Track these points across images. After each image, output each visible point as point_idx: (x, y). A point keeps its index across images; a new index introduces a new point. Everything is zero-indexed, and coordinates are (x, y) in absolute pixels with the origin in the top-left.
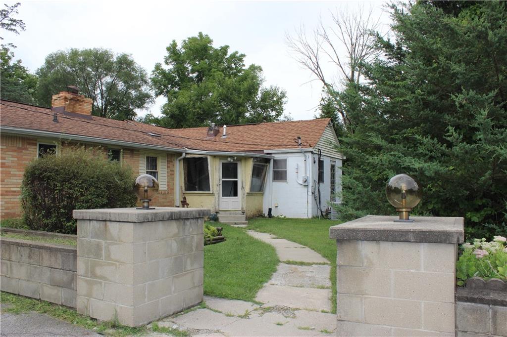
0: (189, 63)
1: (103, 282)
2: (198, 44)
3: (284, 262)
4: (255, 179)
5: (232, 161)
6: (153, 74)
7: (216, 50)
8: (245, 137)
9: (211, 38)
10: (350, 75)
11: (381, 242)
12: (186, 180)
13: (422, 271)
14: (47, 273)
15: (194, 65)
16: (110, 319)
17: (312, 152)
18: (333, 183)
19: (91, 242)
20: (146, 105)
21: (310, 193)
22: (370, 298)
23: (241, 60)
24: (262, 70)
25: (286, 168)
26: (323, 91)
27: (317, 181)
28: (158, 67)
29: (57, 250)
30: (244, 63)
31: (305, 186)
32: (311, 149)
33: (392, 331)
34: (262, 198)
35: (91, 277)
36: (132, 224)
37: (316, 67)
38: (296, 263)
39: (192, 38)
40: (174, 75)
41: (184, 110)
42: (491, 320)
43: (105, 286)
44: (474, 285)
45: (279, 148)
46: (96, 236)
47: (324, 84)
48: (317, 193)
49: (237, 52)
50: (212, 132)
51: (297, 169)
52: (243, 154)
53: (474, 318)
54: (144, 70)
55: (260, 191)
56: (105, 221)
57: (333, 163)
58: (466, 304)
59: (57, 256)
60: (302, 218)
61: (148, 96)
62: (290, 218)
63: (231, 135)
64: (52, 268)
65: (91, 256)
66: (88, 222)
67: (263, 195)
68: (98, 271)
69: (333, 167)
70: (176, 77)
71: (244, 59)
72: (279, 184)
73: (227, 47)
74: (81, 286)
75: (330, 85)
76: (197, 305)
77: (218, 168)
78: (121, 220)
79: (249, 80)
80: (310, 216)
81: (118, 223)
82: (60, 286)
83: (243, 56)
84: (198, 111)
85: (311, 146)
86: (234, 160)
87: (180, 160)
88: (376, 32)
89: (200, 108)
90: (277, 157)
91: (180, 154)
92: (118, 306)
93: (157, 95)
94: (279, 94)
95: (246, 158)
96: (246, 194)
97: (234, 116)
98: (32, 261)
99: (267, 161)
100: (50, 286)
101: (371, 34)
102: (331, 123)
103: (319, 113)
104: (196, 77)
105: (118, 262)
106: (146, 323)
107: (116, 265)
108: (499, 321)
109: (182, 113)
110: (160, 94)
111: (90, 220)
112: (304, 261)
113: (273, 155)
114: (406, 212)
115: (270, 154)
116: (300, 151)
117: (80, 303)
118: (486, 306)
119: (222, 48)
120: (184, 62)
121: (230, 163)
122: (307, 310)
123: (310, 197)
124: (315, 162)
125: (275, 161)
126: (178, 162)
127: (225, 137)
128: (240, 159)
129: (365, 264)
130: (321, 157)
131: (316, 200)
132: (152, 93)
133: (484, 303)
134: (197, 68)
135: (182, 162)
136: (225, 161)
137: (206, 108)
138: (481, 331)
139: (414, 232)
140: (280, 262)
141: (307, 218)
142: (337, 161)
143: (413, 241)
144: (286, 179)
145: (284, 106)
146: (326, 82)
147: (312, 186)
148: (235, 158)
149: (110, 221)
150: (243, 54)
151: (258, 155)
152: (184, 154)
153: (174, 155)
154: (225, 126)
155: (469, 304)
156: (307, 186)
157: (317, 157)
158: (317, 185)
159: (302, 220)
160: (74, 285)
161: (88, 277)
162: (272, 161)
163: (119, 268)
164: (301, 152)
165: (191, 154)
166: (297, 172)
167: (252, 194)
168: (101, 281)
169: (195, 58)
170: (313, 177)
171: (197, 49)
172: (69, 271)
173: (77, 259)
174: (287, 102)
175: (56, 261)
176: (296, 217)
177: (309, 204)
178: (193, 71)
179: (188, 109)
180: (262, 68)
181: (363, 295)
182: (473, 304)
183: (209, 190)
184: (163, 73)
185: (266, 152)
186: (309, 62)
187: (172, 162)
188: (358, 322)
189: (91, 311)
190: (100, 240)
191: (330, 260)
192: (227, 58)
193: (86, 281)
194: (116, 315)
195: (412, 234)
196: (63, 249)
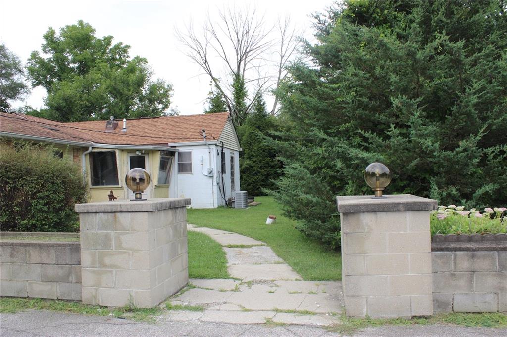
0: (68, 53)
1: (114, 271)
2: (79, 33)
3: (225, 246)
4: (161, 172)
5: (140, 154)
6: (29, 63)
7: (99, 40)
8: (146, 130)
9: (93, 27)
10: (236, 70)
11: (378, 213)
12: (92, 175)
13: (409, 232)
14: (38, 269)
15: (75, 55)
16: (124, 304)
17: (216, 145)
18: (232, 174)
19: (97, 234)
20: (20, 96)
21: (215, 184)
22: (371, 255)
23: (125, 51)
24: (147, 62)
25: (191, 160)
26: (211, 85)
27: (221, 171)
28: (34, 55)
29: (48, 246)
30: (128, 55)
31: (210, 177)
32: (215, 142)
33: (388, 278)
34: (168, 190)
35: (99, 267)
36: (146, 213)
37: (205, 61)
38: (237, 246)
39: (73, 26)
40: (54, 65)
41: (71, 102)
42: (453, 262)
43: (116, 274)
44: (438, 240)
45: (183, 141)
46: (104, 227)
47: (211, 78)
48: (221, 184)
49: (121, 43)
50: (111, 126)
51: (202, 161)
52: (151, 147)
53: (442, 262)
54: (18, 58)
55: (165, 183)
56: (115, 212)
57: (232, 155)
58: (436, 252)
59: (49, 251)
60: (208, 207)
61: (22, 86)
62: (197, 208)
63: (131, 128)
64: (43, 264)
65: (98, 247)
66: (94, 214)
67: (168, 187)
68: (107, 261)
69: (232, 158)
70: (55, 67)
71: (129, 50)
72: (184, 176)
73: (111, 37)
74: (88, 277)
75: (217, 79)
76: (185, 286)
77: (126, 162)
78: (134, 211)
79: (137, 73)
80: (216, 206)
81: (130, 214)
82: (54, 281)
83: (128, 47)
84: (85, 103)
85: (214, 139)
86: (142, 153)
87: (86, 155)
88: (305, 40)
89: (87, 100)
90: (181, 150)
91: (86, 149)
92: (132, 291)
93: (34, 86)
94: (166, 87)
95: (153, 152)
96: (154, 187)
97: (123, 109)
98: (15, 260)
99: (172, 154)
100: (41, 283)
101: (301, 41)
102: (230, 116)
103: (208, 106)
104: (78, 67)
105: (131, 250)
106: (158, 304)
107: (128, 253)
108: (458, 262)
109: (69, 106)
110: (38, 84)
111: (96, 213)
112: (243, 244)
113: (177, 148)
114: (380, 191)
115: (175, 147)
116: (204, 143)
117: (86, 294)
118: (450, 253)
119: (105, 38)
120: (63, 51)
121: (138, 157)
122: (283, 280)
123: (216, 188)
124: (218, 154)
125: (179, 153)
126: (83, 156)
127: (125, 130)
128: (148, 152)
129: (366, 230)
130: (224, 150)
131: (220, 190)
132: (29, 84)
133: (449, 251)
134: (80, 58)
135: (88, 157)
136: (132, 155)
137: (94, 100)
138: (446, 270)
139: (403, 203)
140: (222, 246)
141: (213, 207)
142: (235, 152)
143: (402, 210)
144: (191, 171)
145: (171, 99)
146: (214, 76)
147: (217, 177)
148: (143, 152)
149: (121, 212)
150: (128, 45)
151: (165, 148)
152: (90, 149)
153: (80, 149)
154: (125, 120)
155: (439, 252)
156: (212, 177)
157: (220, 149)
158: (221, 174)
159: (209, 209)
160: (72, 278)
161: (96, 268)
162: (177, 154)
163: (133, 255)
164: (205, 145)
165: (98, 148)
166: (202, 164)
167: (159, 186)
168: (111, 269)
169: (75, 47)
170: (217, 169)
171: (78, 38)
172: (66, 265)
173: (81, 251)
174: (173, 95)
175: (48, 257)
176: (202, 207)
177: (214, 195)
178: (74, 62)
179: (75, 101)
180: (148, 60)
181: (365, 254)
182: (442, 252)
183: (118, 184)
184: (42, 62)
185: (170, 145)
186: (198, 57)
187: (78, 156)
188: (362, 275)
189: (100, 300)
190: (109, 231)
191: (264, 242)
192: (111, 49)
193: (94, 272)
194: (131, 301)
195: (402, 205)
196: (57, 244)
